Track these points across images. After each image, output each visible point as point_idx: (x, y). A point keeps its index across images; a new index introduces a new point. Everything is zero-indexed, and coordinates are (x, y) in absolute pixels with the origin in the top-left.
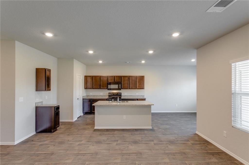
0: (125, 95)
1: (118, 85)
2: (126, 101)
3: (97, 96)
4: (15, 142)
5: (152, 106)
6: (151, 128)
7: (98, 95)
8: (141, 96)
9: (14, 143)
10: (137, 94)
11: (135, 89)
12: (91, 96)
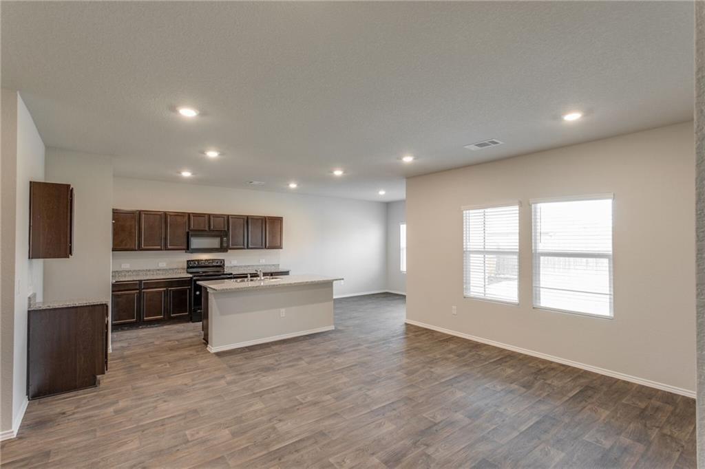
0: (231, 265)
1: (219, 238)
2: (241, 279)
3: (149, 270)
4: (13, 429)
5: (335, 282)
6: (332, 328)
7: (151, 268)
8: (273, 265)
9: (12, 432)
10: (263, 261)
11: (262, 248)
12: (128, 271)
